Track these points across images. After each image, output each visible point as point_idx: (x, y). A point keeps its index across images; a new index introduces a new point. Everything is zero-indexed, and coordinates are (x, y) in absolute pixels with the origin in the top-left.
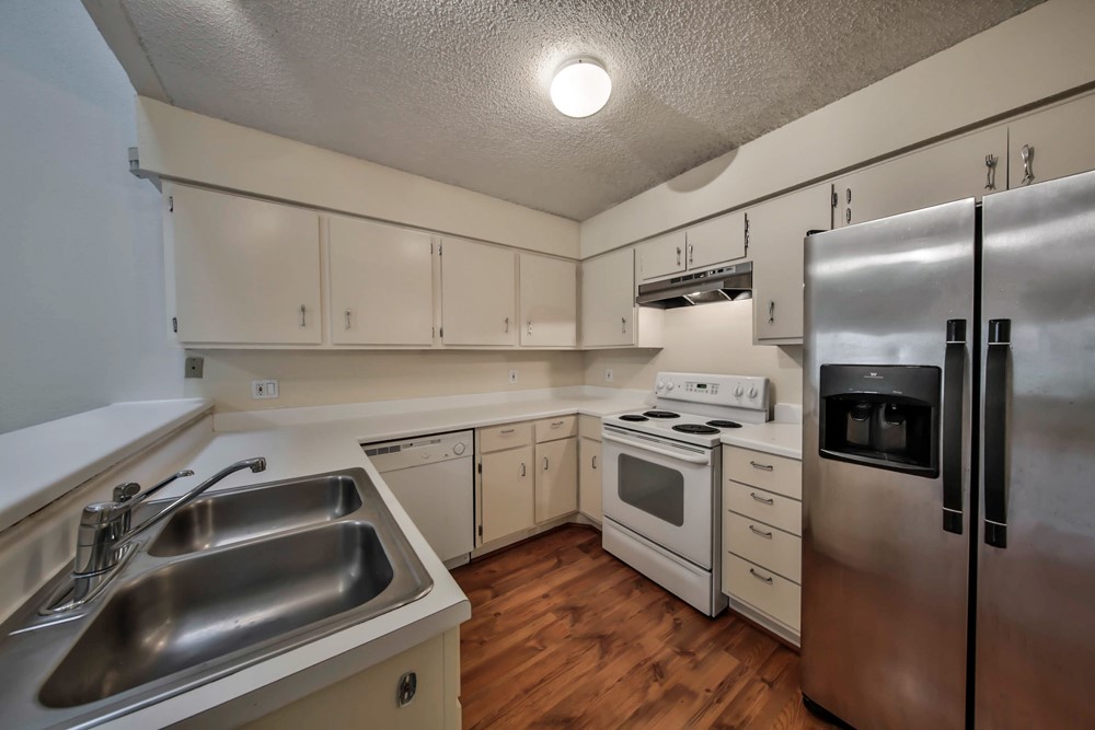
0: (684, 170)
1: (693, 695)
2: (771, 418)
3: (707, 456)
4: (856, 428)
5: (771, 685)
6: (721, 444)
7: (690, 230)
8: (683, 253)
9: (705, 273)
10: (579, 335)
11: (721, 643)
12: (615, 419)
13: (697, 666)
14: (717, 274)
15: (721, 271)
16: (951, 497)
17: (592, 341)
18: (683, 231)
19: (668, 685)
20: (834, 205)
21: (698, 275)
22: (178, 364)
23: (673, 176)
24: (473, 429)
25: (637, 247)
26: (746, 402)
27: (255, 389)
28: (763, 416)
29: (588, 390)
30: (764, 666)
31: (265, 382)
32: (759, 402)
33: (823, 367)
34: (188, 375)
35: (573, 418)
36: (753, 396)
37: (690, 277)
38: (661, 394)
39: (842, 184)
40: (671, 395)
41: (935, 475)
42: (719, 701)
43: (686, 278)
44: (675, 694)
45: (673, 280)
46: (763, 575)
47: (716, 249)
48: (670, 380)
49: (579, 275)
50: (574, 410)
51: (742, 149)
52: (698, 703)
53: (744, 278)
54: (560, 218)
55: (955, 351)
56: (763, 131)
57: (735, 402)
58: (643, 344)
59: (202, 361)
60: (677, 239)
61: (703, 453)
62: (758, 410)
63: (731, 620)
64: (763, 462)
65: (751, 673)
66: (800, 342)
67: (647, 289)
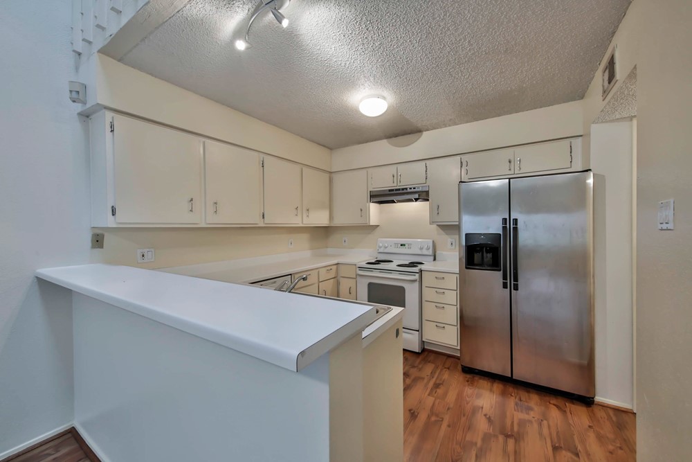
0: (396, 136)
1: (423, 379)
2: (435, 259)
3: (417, 277)
4: (477, 257)
5: (448, 368)
6: (421, 271)
7: (400, 167)
8: (395, 177)
9: (406, 189)
10: (331, 218)
11: (426, 361)
12: (364, 264)
13: (420, 370)
14: (413, 190)
15: (414, 188)
16: (505, 277)
17: (338, 222)
18: (396, 166)
19: (412, 377)
20: (461, 167)
21: (403, 189)
22: (87, 239)
23: (391, 137)
24: (291, 274)
25: (370, 170)
26: (425, 252)
27: (139, 256)
28: (432, 258)
29: (330, 251)
30: (444, 363)
31: (146, 250)
32: (430, 252)
33: (466, 235)
34: (93, 247)
35: (335, 266)
36: (428, 249)
37: (399, 190)
38: (381, 250)
39: (465, 158)
40: (386, 251)
41: (500, 270)
42: (433, 377)
43: (397, 190)
44: (416, 380)
45: (390, 190)
46: (441, 326)
47: (411, 177)
48: (386, 244)
49: (331, 181)
50: (336, 262)
51: (425, 133)
52: (425, 381)
53: (425, 193)
54: (323, 148)
55: (504, 228)
56: (434, 128)
57: (420, 253)
58: (372, 223)
59: (103, 236)
60: (393, 169)
61: (415, 275)
62: (430, 256)
63: (426, 353)
64: (440, 276)
65: (440, 367)
66: (457, 223)
67: (374, 194)
